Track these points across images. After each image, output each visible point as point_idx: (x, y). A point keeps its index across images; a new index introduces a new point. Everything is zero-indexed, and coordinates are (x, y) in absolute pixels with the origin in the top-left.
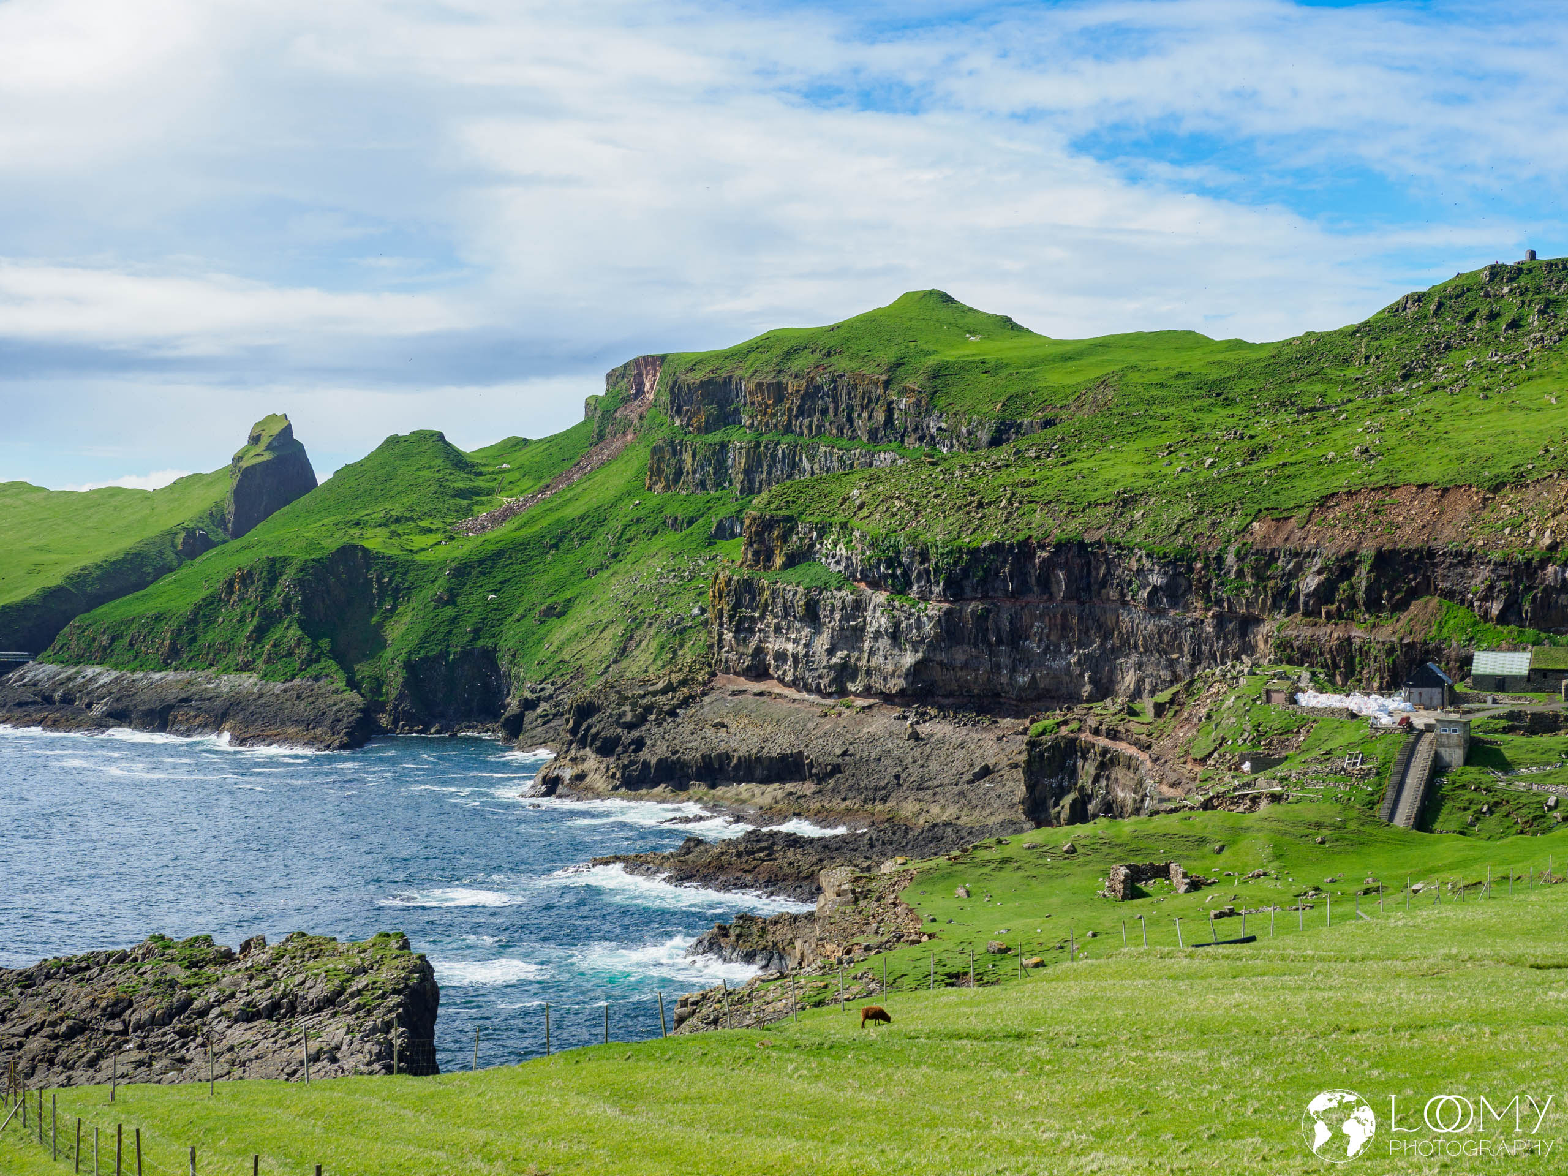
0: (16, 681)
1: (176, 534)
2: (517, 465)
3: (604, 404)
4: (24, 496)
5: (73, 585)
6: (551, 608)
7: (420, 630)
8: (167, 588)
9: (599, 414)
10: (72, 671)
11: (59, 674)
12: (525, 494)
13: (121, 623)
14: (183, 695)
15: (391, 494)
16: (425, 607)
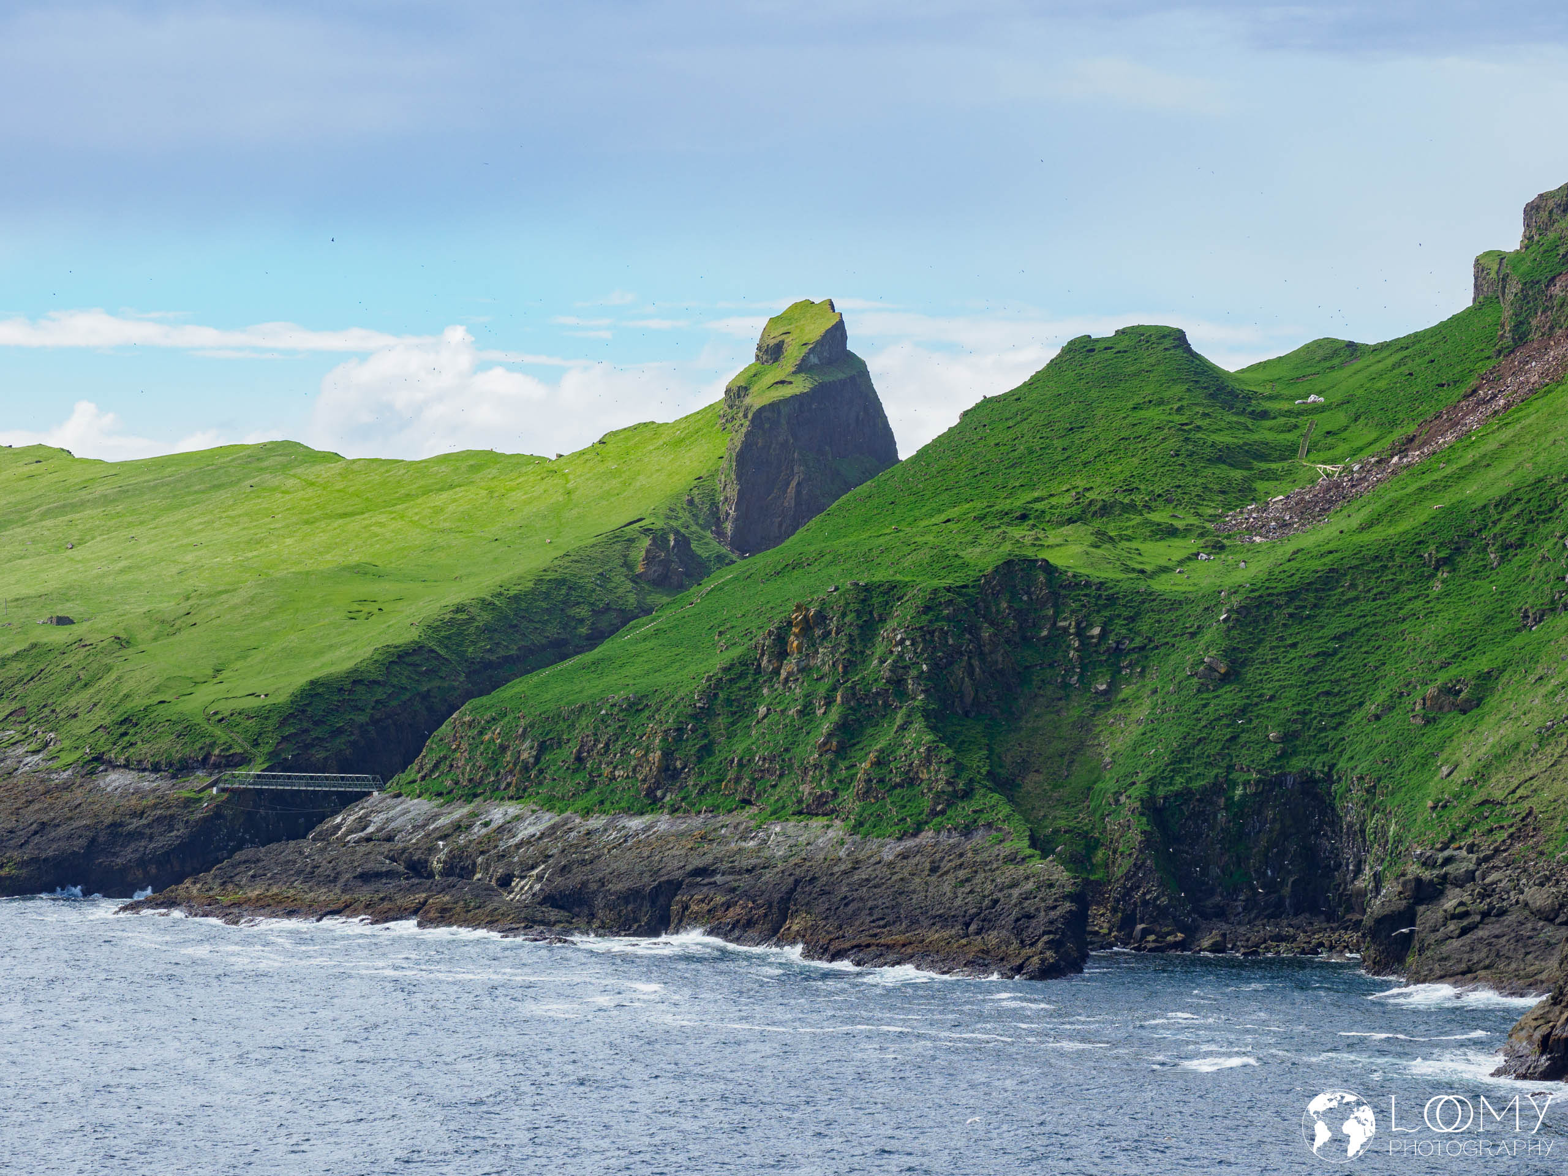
0: (350, 832)
1: (631, 541)
2: (1338, 397)
3: (1524, 268)
4: (299, 471)
5: (440, 642)
6: (1450, 691)
7: (1172, 736)
8: (641, 647)
9: (1514, 288)
10: (459, 812)
11: (435, 817)
12: (1363, 455)
13: (557, 718)
14: (697, 862)
15: (1084, 456)
16: (1180, 688)
